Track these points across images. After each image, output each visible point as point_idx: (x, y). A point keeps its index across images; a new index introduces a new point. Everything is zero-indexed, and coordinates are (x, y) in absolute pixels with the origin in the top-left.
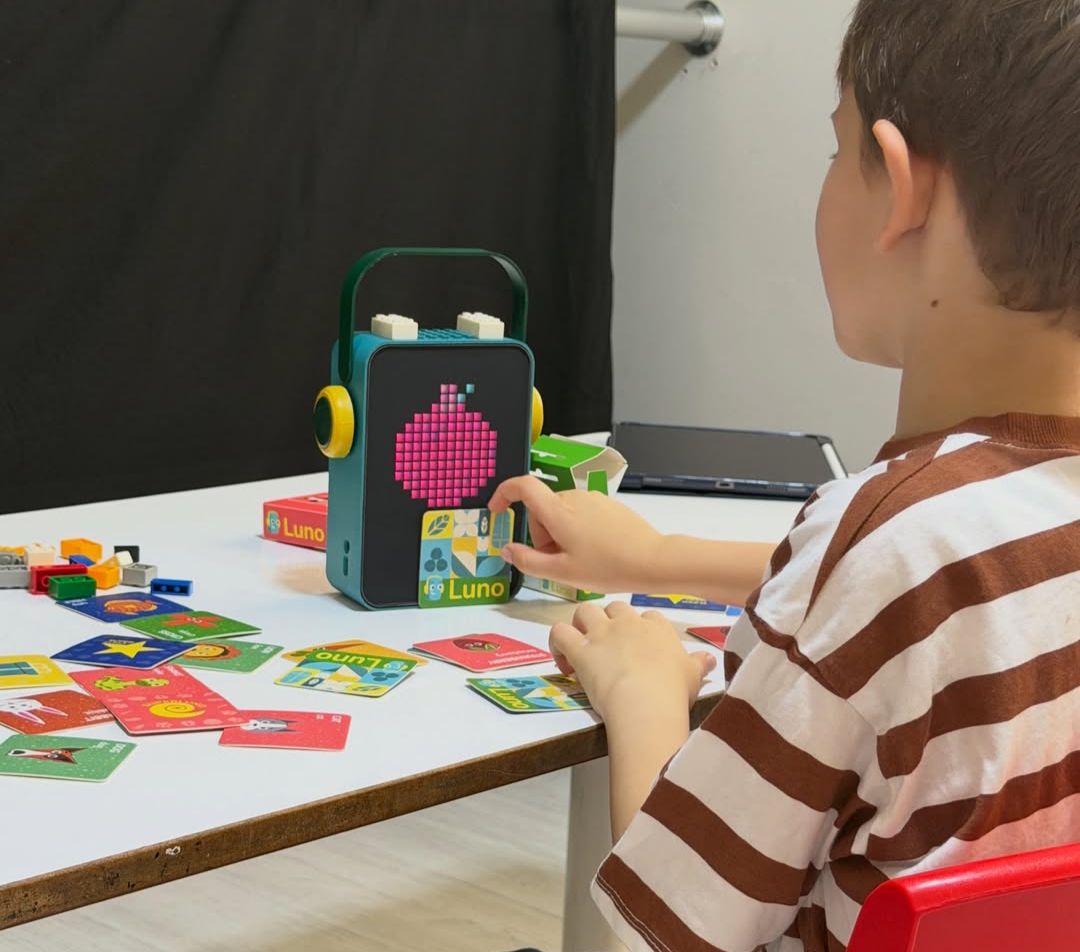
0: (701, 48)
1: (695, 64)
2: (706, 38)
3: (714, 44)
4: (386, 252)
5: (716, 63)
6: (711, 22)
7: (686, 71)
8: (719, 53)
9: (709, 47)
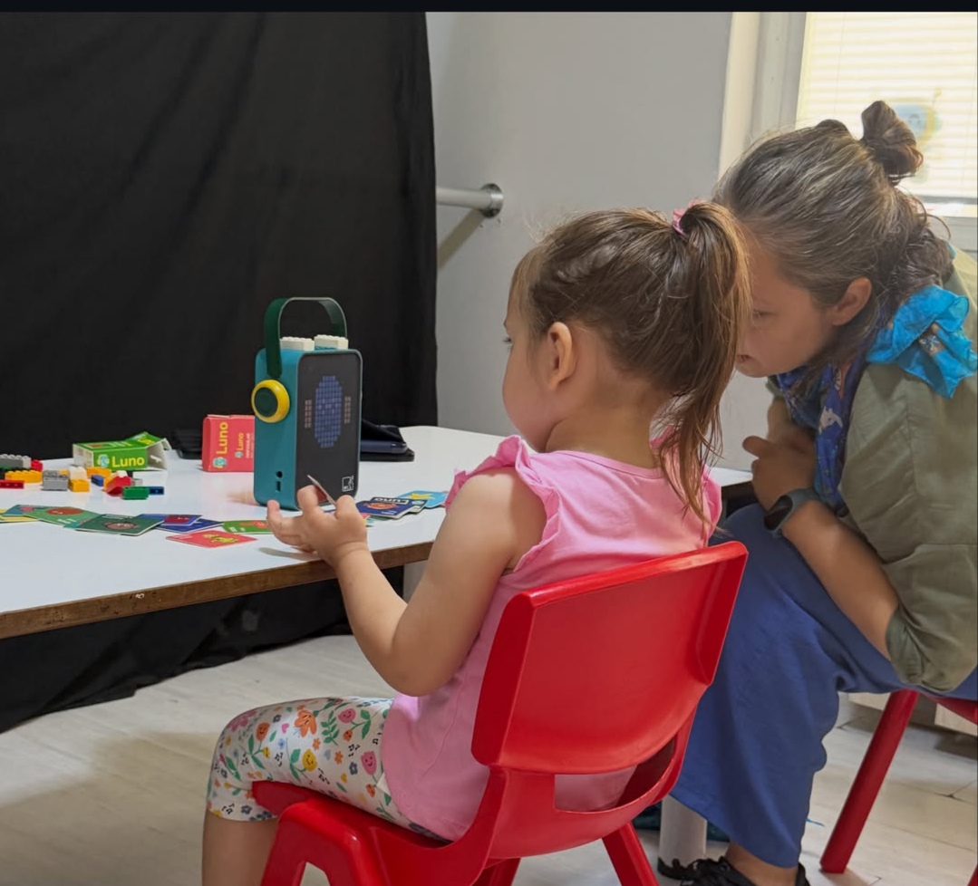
0: (490, 212)
1: (487, 222)
2: (494, 206)
3: (498, 210)
4: (293, 299)
5: (499, 221)
6: (496, 197)
7: (481, 226)
8: (501, 215)
9: (495, 212)
